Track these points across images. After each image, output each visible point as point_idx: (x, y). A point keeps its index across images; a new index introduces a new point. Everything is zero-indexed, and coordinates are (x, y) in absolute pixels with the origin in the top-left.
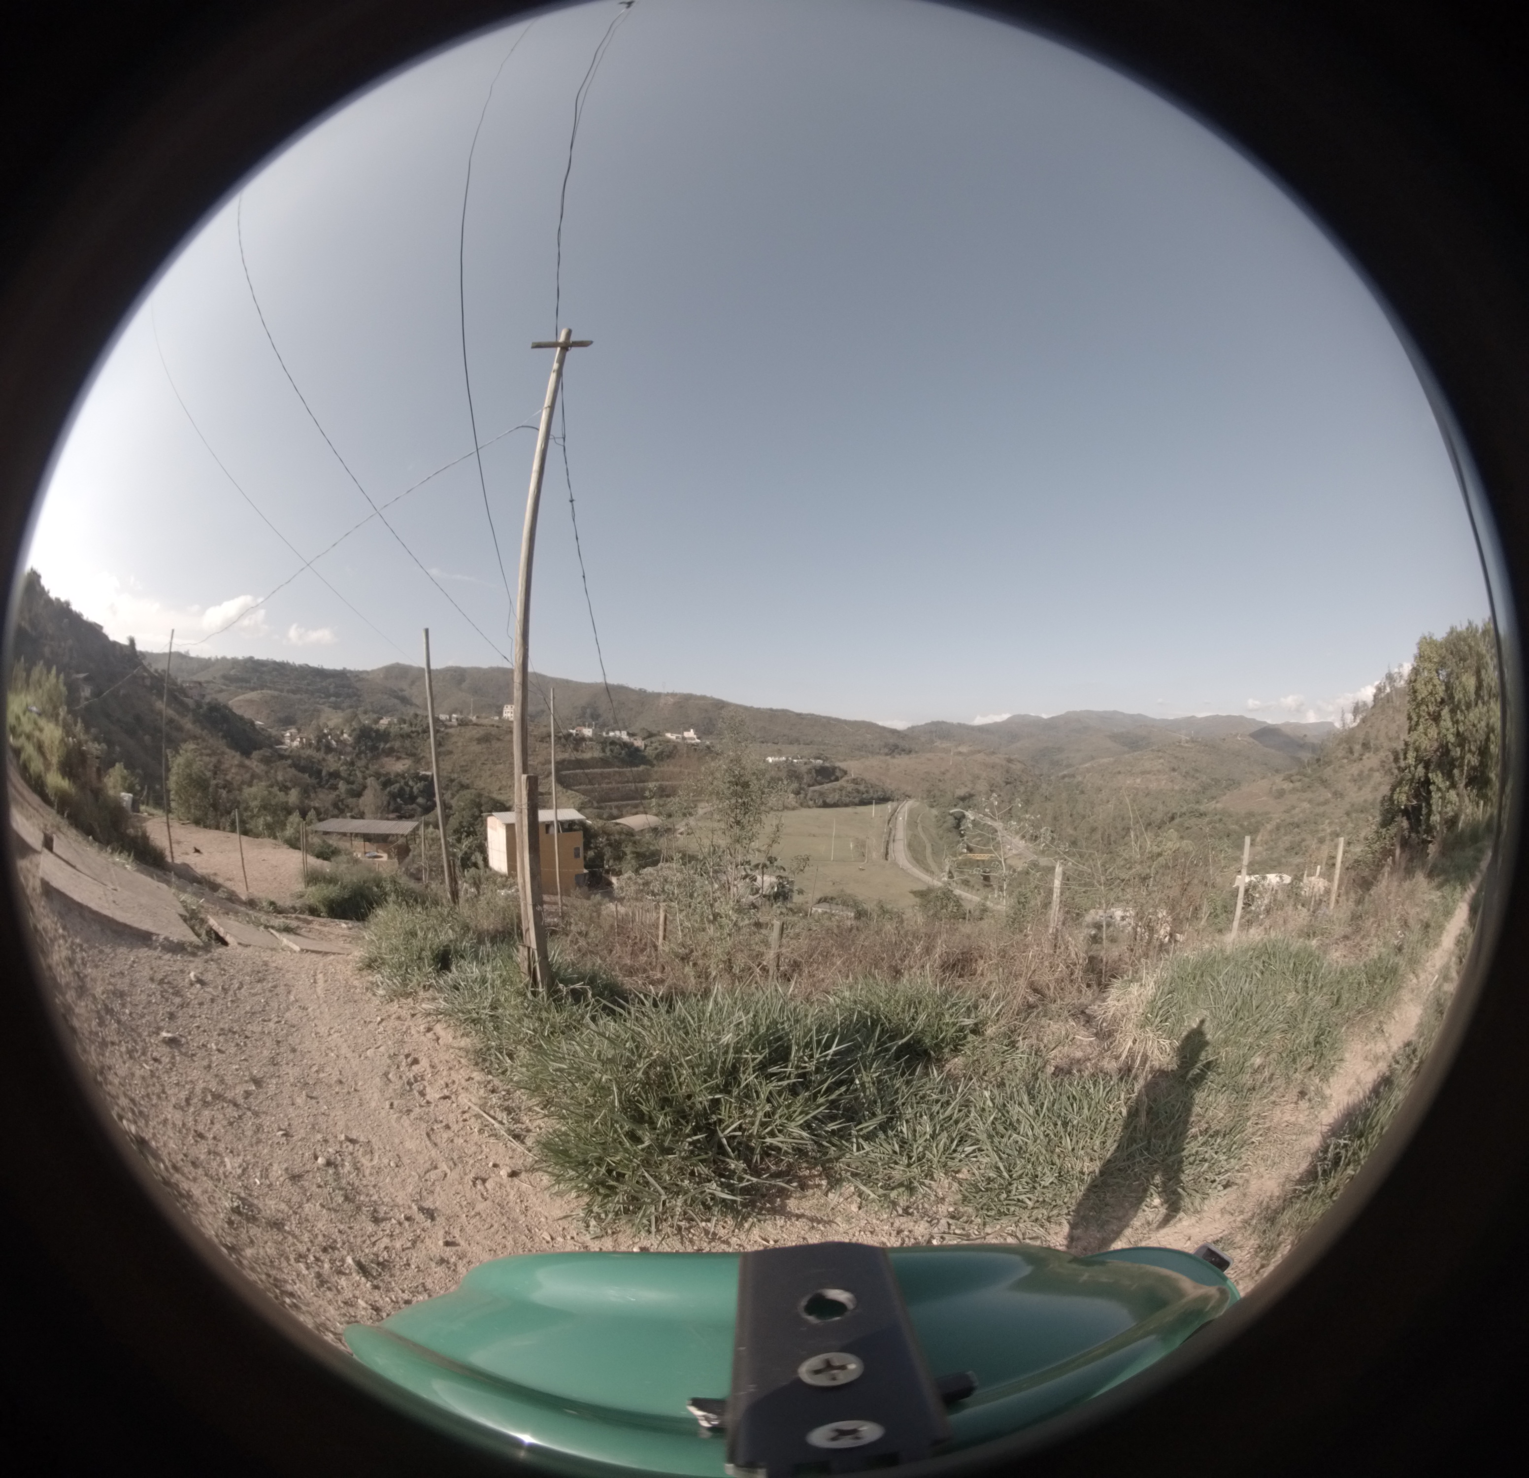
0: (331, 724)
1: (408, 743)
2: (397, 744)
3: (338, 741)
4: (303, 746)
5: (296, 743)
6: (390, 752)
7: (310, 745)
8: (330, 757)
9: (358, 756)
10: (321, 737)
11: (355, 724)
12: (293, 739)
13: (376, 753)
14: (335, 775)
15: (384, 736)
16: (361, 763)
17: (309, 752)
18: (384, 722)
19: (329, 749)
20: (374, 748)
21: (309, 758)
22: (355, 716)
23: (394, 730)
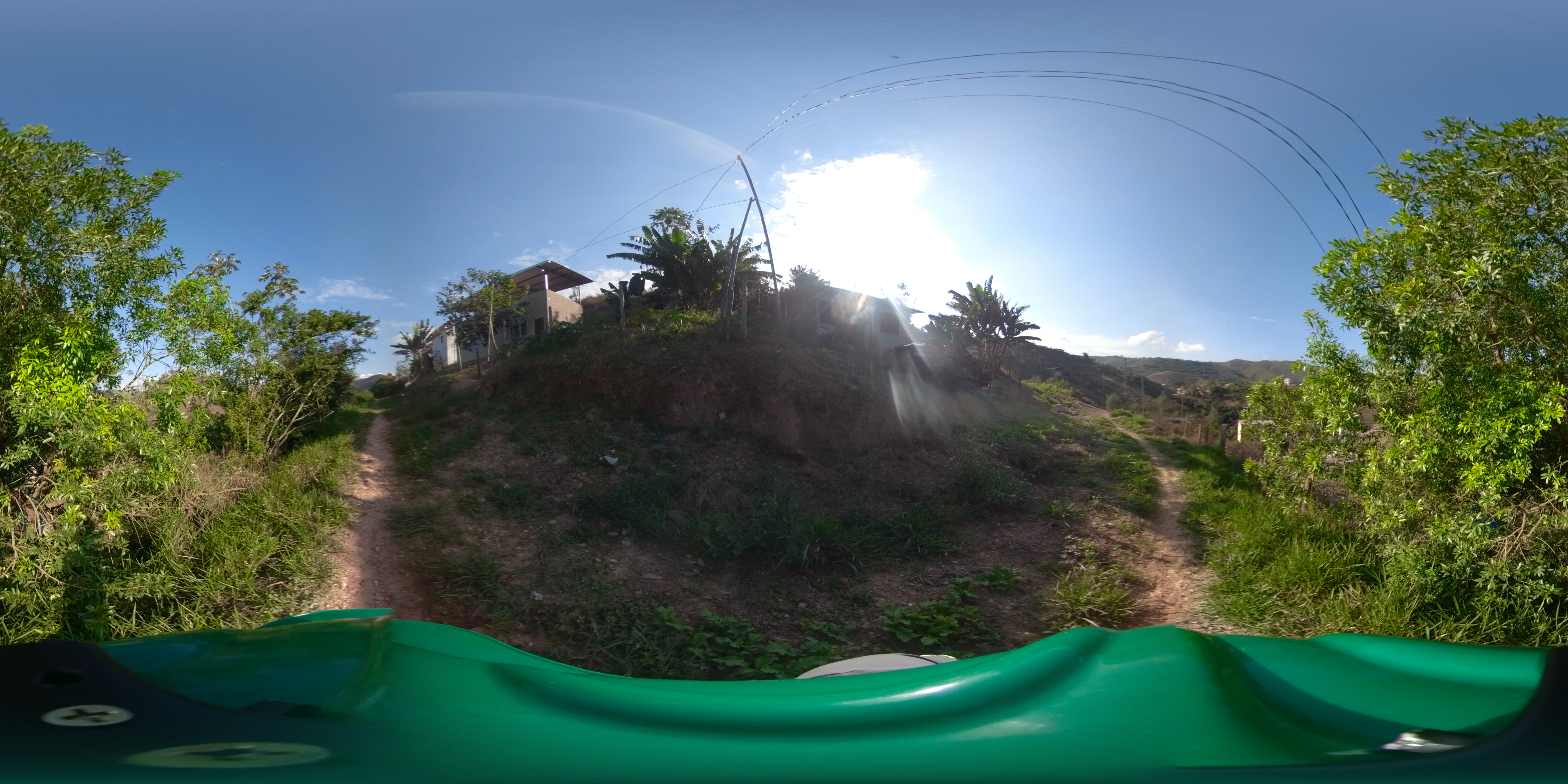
0: (1201, 386)
1: (1238, 394)
2: (1233, 395)
3: (1205, 393)
4: (1186, 394)
5: (1183, 393)
6: (1229, 398)
7: (1190, 394)
8: (1199, 400)
9: (1213, 399)
10: (1195, 391)
11: (1213, 386)
12: (1181, 391)
13: (1222, 398)
14: (1201, 407)
15: (1227, 391)
16: (1214, 403)
17: (1189, 397)
18: (1227, 385)
19: (1199, 396)
20: (1221, 396)
21: (1188, 400)
22: (1214, 382)
23: (1232, 389)
